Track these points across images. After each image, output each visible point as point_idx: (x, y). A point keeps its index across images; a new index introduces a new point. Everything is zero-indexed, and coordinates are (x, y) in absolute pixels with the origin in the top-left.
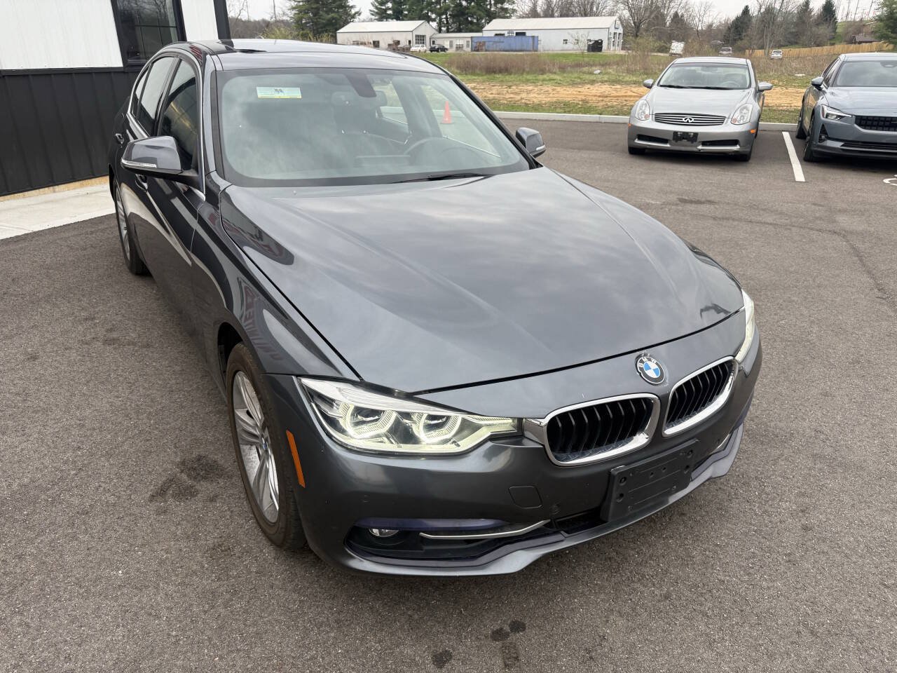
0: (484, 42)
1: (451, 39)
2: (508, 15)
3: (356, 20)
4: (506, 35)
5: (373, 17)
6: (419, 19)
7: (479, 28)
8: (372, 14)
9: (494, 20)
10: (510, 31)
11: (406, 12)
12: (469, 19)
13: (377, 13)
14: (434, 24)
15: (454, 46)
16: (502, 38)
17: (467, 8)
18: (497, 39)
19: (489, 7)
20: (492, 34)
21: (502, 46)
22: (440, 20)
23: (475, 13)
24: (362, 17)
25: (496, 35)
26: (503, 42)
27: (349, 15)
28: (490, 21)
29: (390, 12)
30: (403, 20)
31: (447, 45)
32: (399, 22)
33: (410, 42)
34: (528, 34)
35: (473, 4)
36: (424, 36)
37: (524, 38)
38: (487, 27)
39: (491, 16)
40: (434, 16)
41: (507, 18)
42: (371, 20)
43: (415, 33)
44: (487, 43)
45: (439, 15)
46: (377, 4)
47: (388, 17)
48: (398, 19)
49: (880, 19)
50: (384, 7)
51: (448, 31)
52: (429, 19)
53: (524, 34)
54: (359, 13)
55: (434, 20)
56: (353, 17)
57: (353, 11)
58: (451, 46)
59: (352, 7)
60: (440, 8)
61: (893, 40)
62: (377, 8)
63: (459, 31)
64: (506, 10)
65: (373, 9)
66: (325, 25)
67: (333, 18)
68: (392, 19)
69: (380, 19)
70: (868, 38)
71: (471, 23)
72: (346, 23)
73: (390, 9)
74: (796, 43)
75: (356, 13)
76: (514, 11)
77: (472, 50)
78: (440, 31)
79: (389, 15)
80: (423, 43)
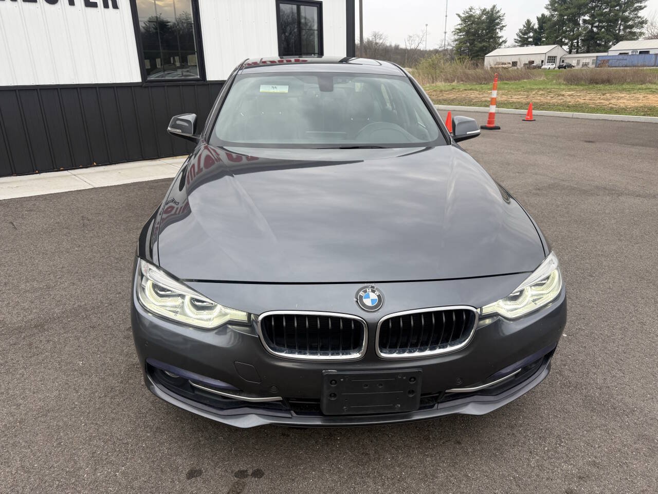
0: (609, 60)
1: (578, 59)
2: (635, 37)
3: (503, 46)
4: (630, 54)
5: (517, 44)
6: (554, 44)
7: (606, 49)
8: (516, 42)
9: (621, 42)
10: (634, 51)
11: (544, 39)
12: (598, 42)
13: (520, 41)
14: (566, 48)
15: (581, 64)
16: (625, 57)
17: (597, 33)
18: (621, 57)
19: (617, 32)
20: (617, 53)
21: (625, 63)
22: (572, 44)
23: (604, 37)
24: (507, 44)
25: (620, 54)
26: (626, 60)
27: (498, 43)
28: (617, 43)
29: (530, 40)
30: (540, 45)
31: (574, 63)
32: (537, 47)
33: (542, 61)
34: (652, 52)
35: (603, 30)
36: (555, 57)
37: (647, 56)
38: (613, 48)
39: (618, 39)
40: (567, 41)
41: (634, 39)
42: (515, 46)
43: (547, 55)
44: (611, 61)
45: (571, 40)
46: (521, 34)
47: (528, 44)
48: (536, 44)
50: (526, 37)
51: (577, 52)
52: (561, 44)
53: (647, 52)
54: (505, 42)
55: (566, 44)
56: (500, 44)
57: (501, 40)
58: (578, 64)
59: (500, 37)
60: (573, 35)
62: (520, 37)
63: (588, 52)
64: (634, 34)
65: (517, 37)
66: (478, 51)
67: (484, 46)
68: (532, 45)
69: (522, 45)
71: (600, 45)
72: (494, 48)
73: (531, 37)
75: (503, 42)
76: (641, 34)
77: (596, 67)
78: (570, 52)
79: (529, 42)
80: (554, 62)
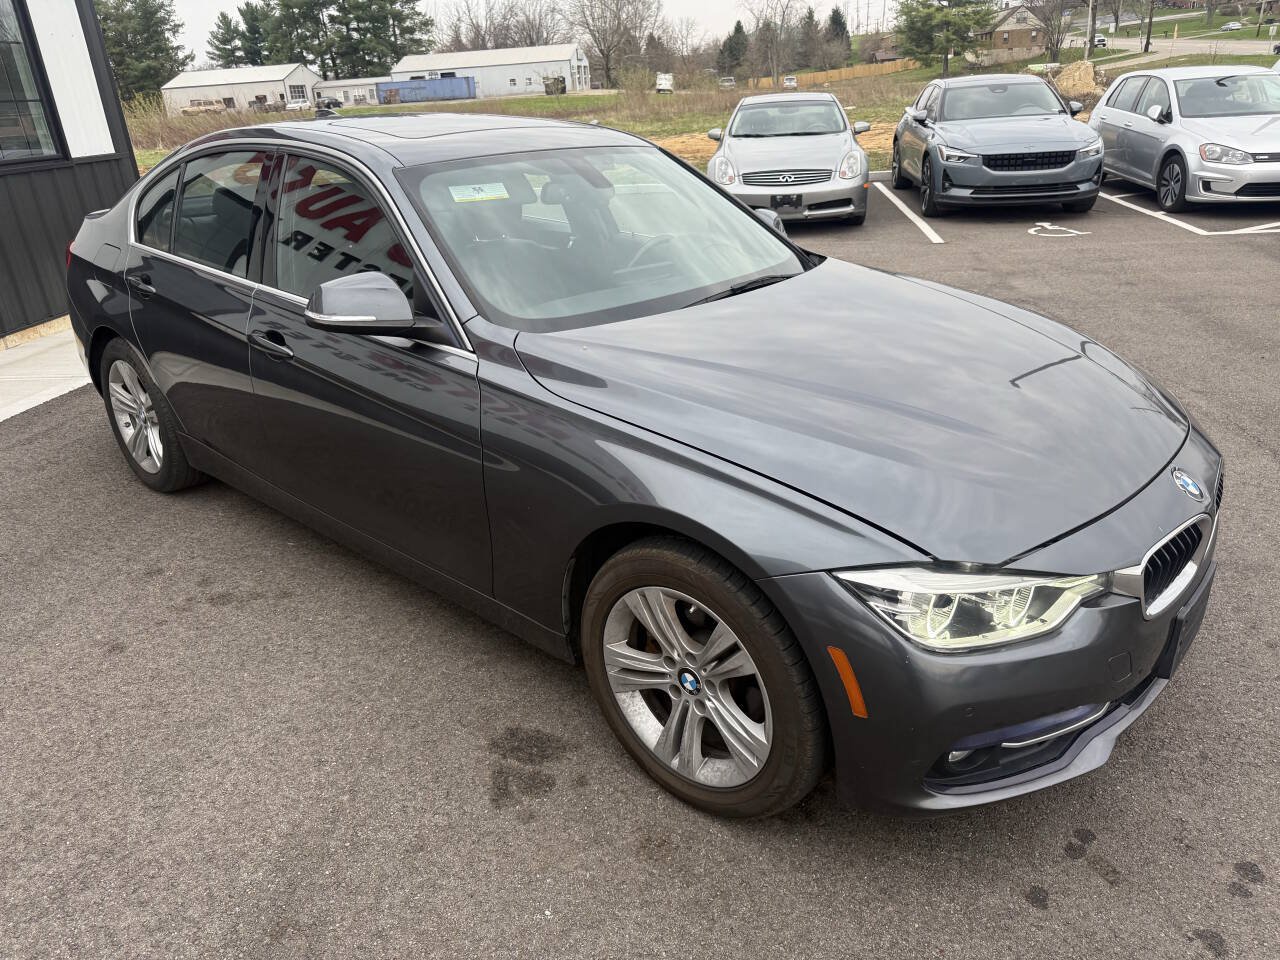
0: (397, 90)
1: (345, 89)
2: (424, 49)
3: (188, 68)
4: (427, 78)
5: (214, 62)
6: (291, 61)
7: (385, 71)
8: (212, 58)
9: (405, 58)
10: (432, 72)
11: (266, 53)
12: (367, 58)
13: (219, 56)
14: (315, 68)
15: (352, 99)
16: (422, 83)
17: (360, 42)
18: (415, 84)
19: (393, 39)
20: (407, 78)
21: (424, 93)
22: (323, 61)
23: (374, 50)
24: (197, 63)
25: (413, 78)
26: (424, 88)
27: (176, 61)
28: (399, 60)
29: (239, 53)
30: (262, 64)
31: (340, 97)
32: (256, 68)
33: (282, 96)
34: (459, 74)
35: (369, 35)
36: (302, 87)
37: (454, 80)
38: (396, 68)
39: (399, 53)
40: (311, 57)
41: (422, 53)
42: (212, 67)
43: (289, 83)
44: (401, 92)
45: (320, 54)
46: (217, 43)
47: (238, 62)
48: (254, 63)
49: (899, 31)
50: (229, 47)
51: (337, 77)
52: (305, 62)
53: (452, 75)
54: (191, 57)
55: (313, 62)
56: (183, 63)
57: (181, 55)
58: (347, 98)
59: (178, 48)
60: (320, 44)
61: (920, 56)
62: (217, 48)
63: (355, 76)
64: (419, 42)
65: (211, 49)
66: (139, 79)
67: (150, 68)
68: (246, 63)
69: (227, 65)
70: (890, 55)
71: (370, 63)
72: (172, 75)
73: (239, 49)
74: (808, 66)
75: (187, 57)
76: (431, 43)
77: (380, 103)
78: (325, 78)
79: (238, 57)
80: (304, 97)
